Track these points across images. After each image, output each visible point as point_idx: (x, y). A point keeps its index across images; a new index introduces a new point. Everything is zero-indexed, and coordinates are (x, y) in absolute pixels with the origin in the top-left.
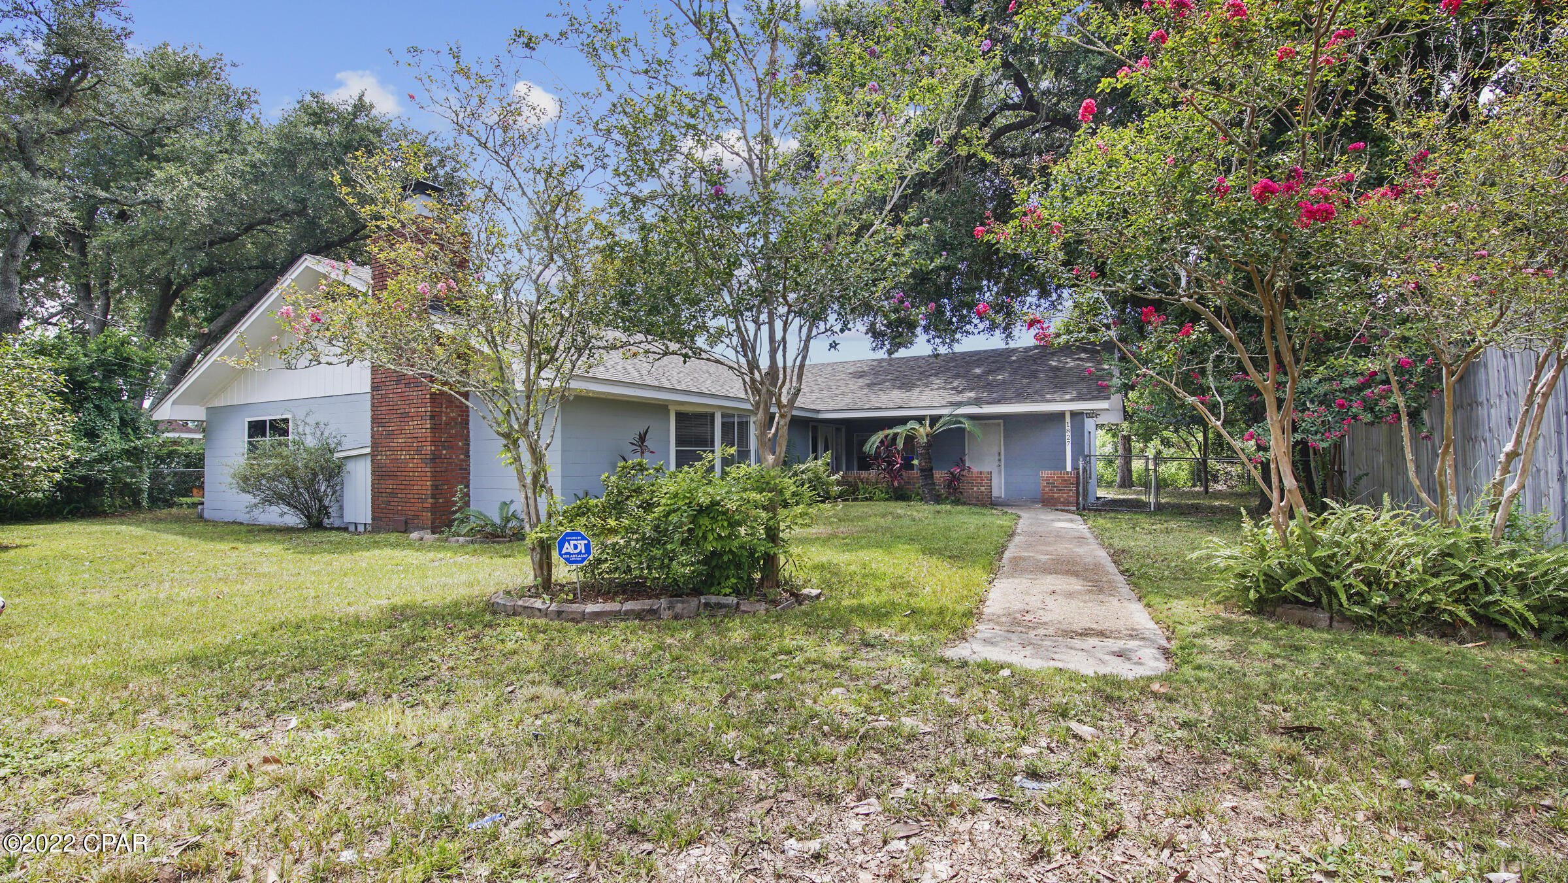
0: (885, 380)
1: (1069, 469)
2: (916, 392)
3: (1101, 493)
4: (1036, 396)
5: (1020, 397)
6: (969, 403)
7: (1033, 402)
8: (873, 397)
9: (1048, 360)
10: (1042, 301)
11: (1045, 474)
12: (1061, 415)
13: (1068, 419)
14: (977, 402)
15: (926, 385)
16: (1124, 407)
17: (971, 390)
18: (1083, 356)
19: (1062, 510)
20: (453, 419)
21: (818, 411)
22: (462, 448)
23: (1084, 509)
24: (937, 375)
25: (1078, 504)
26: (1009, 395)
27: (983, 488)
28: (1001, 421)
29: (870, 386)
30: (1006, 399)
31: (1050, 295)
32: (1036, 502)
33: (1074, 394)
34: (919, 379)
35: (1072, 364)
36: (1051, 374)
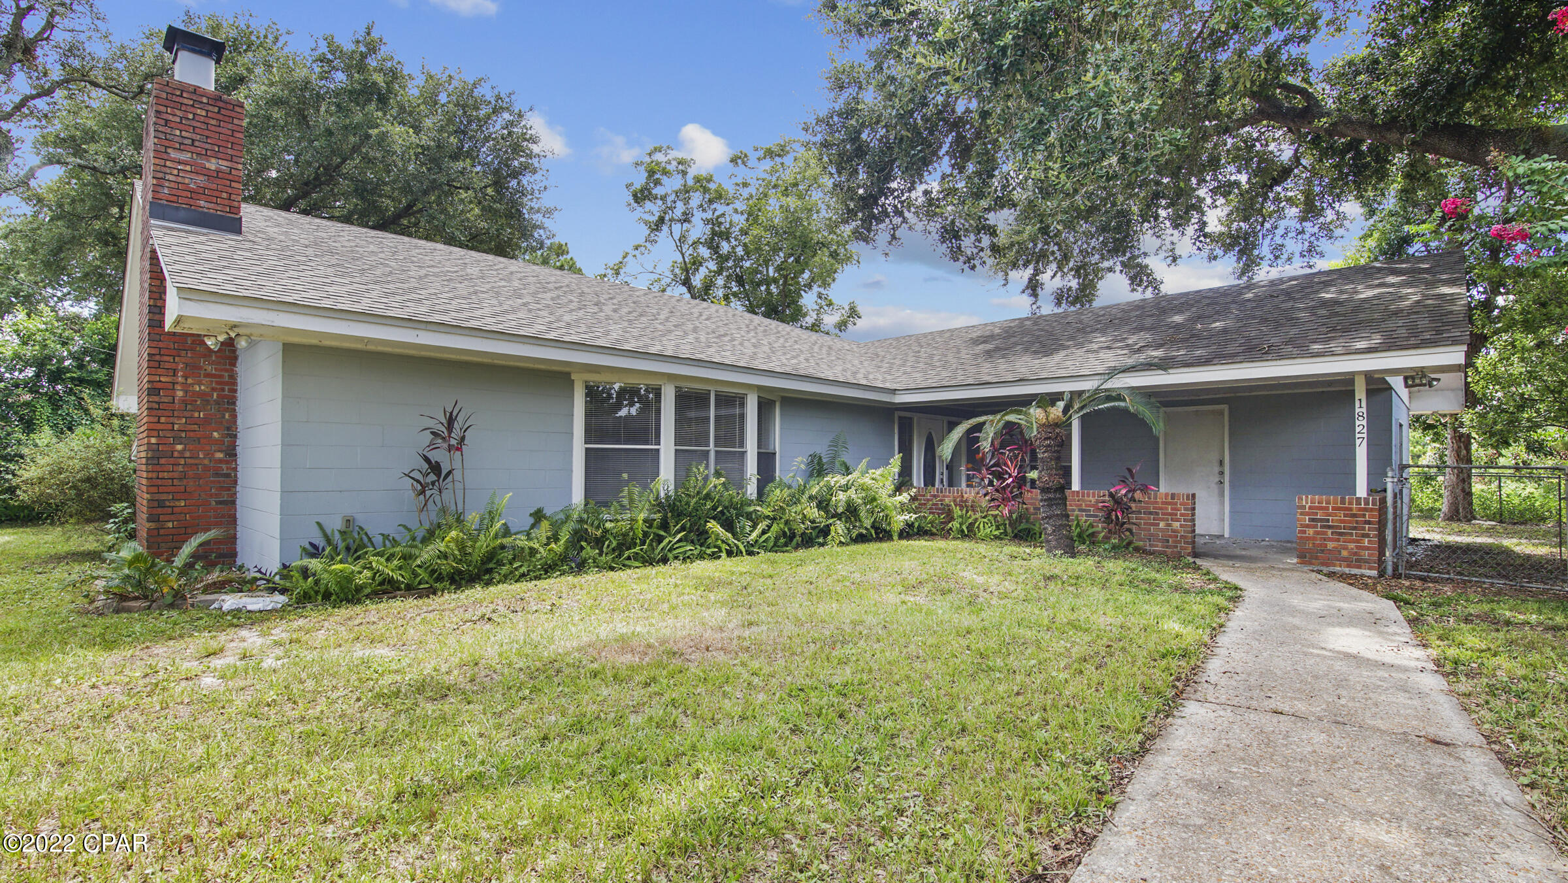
0: (1016, 344)
1: (1361, 491)
2: (1058, 357)
3: (1416, 530)
4: (1289, 348)
5: (1254, 352)
6: (1149, 366)
7: (1282, 357)
8: (986, 367)
9: (1317, 292)
10: (1307, 224)
11: (1307, 501)
12: (1348, 380)
13: (1360, 394)
14: (1164, 365)
15: (1080, 345)
16: (1467, 384)
17: (1158, 347)
18: (1392, 279)
19: (1343, 578)
20: (201, 394)
21: (894, 391)
22: (220, 442)
23: (1396, 575)
24: (1103, 332)
25: (1381, 562)
26: (1231, 349)
27: (1176, 525)
28: (1225, 407)
29: (989, 354)
30: (1224, 357)
31: (1320, 212)
32: (1285, 551)
33: (1377, 340)
34: (1072, 338)
35: (1369, 293)
36: (1323, 312)
